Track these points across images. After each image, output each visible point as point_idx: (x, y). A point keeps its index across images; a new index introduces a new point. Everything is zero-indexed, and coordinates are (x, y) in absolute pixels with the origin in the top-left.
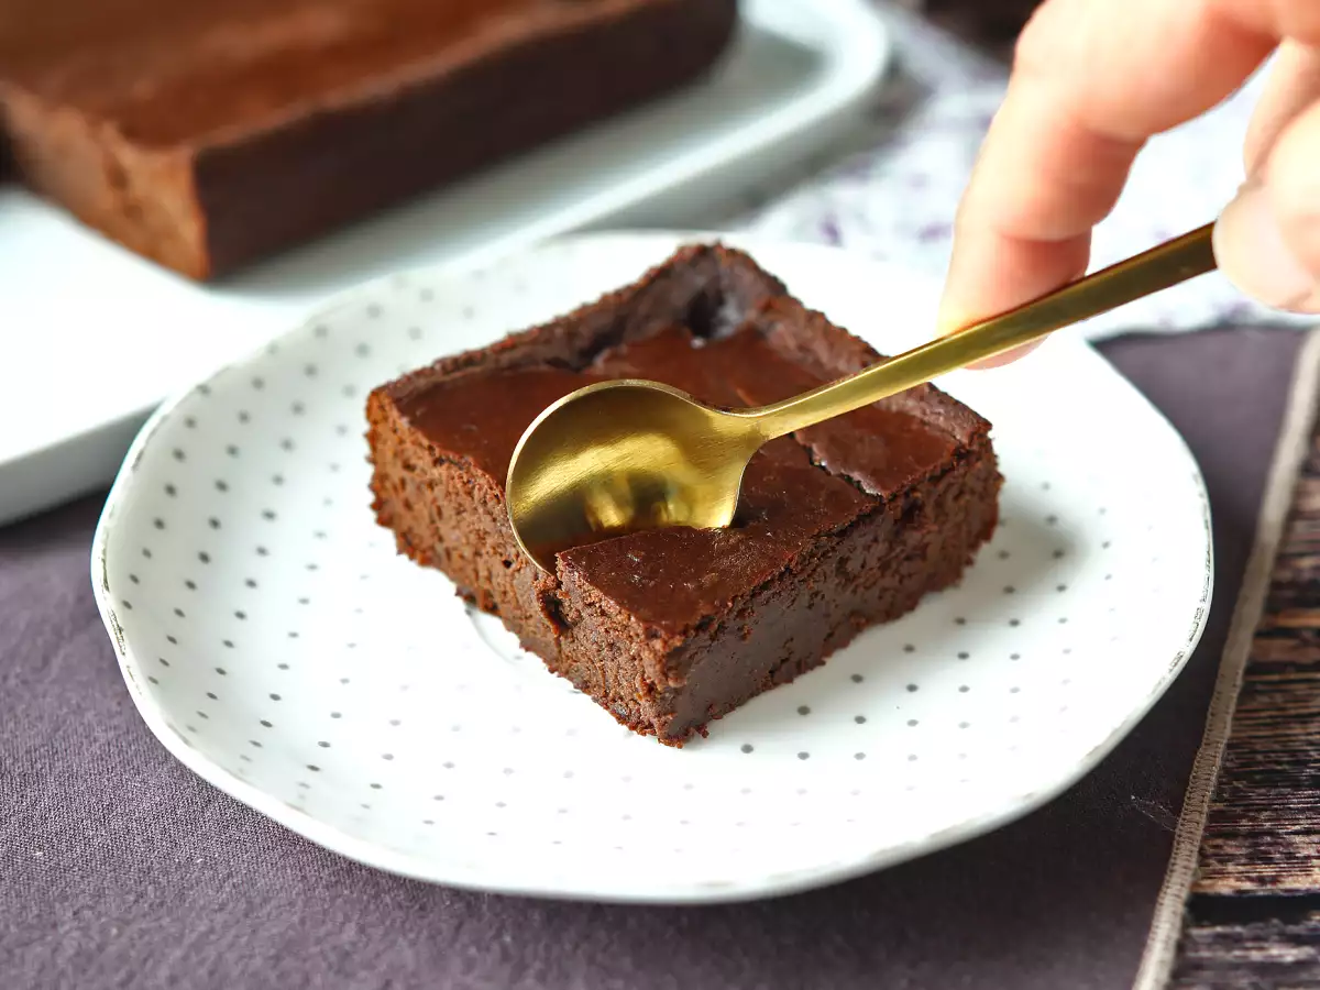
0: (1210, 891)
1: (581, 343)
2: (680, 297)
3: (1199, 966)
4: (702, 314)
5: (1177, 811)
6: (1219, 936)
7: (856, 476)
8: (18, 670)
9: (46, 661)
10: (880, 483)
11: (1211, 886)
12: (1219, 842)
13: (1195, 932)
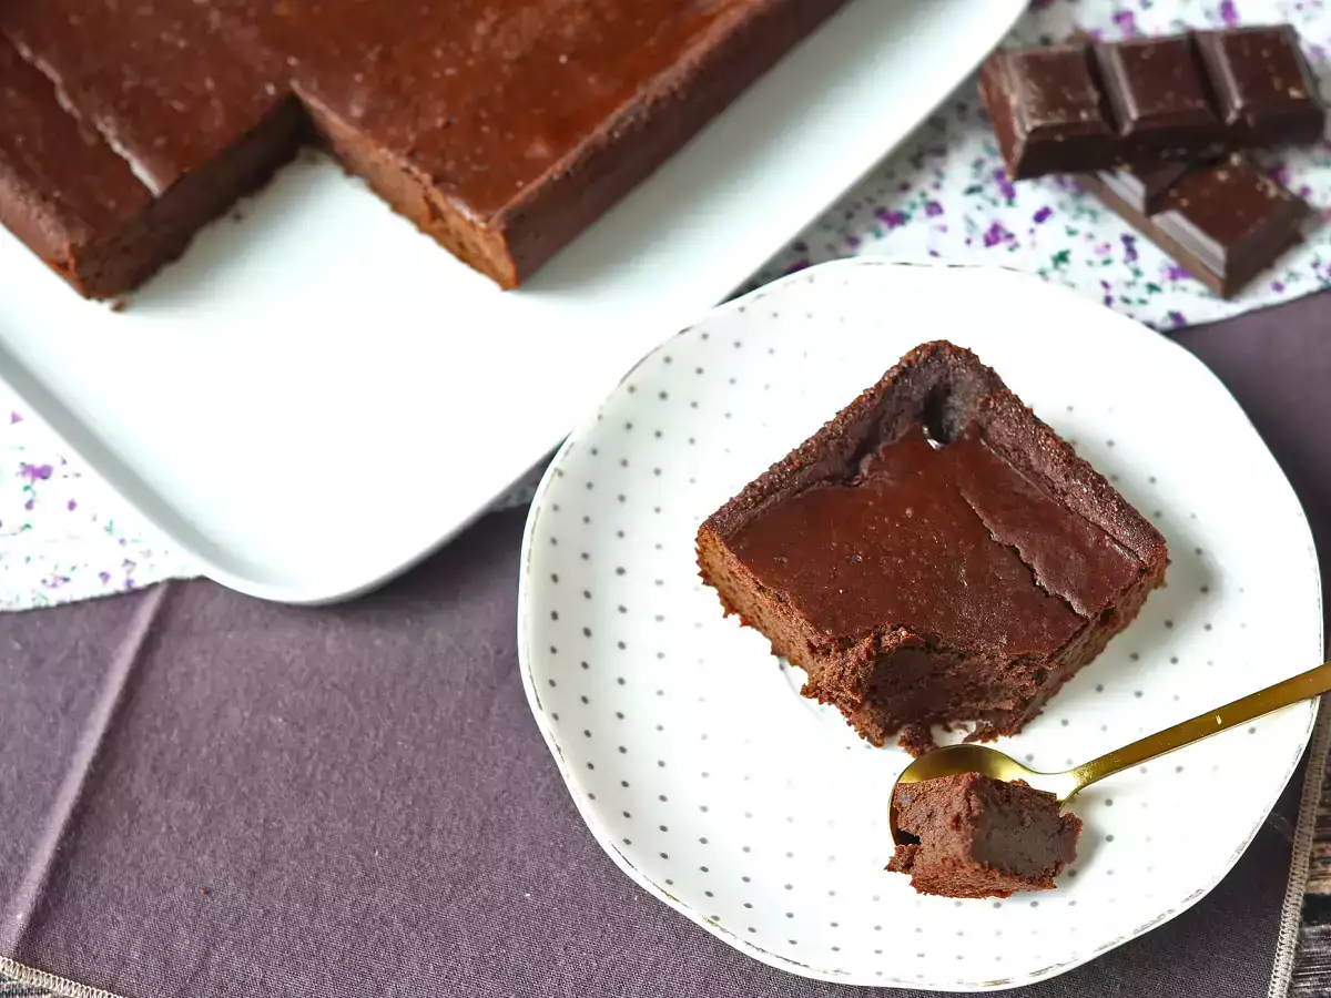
0: (1317, 892)
1: (848, 453)
2: (917, 393)
3: (1309, 960)
4: (933, 408)
5: (1294, 824)
6: (1324, 932)
7: (1067, 596)
8: (469, 720)
9: (487, 712)
10: (1085, 604)
11: (1317, 887)
12: (1323, 845)
13: (1307, 930)
